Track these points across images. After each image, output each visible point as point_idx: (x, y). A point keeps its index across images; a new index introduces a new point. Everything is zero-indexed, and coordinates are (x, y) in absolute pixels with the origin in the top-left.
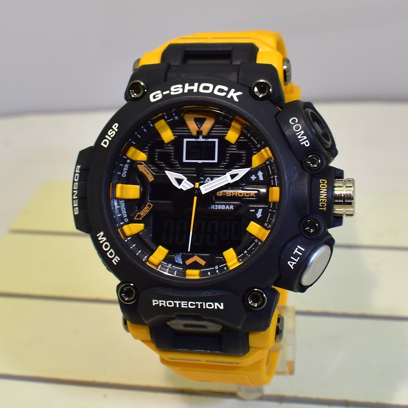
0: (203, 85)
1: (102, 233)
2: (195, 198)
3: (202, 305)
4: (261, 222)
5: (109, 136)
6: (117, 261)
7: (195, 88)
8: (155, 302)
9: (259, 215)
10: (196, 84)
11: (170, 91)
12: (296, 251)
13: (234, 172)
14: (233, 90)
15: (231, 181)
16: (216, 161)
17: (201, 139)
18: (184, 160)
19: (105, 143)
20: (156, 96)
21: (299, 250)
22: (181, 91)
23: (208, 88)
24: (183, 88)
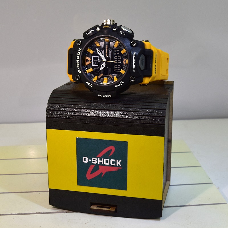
1: (115, 86)
2: (107, 61)
3: (134, 57)
6: (123, 82)
8: (134, 71)
10: (77, 60)
11: (78, 67)
14: (79, 50)
16: (98, 57)
19: (91, 85)
20: (79, 71)
22: (78, 64)
23: (78, 57)
24: (77, 64)
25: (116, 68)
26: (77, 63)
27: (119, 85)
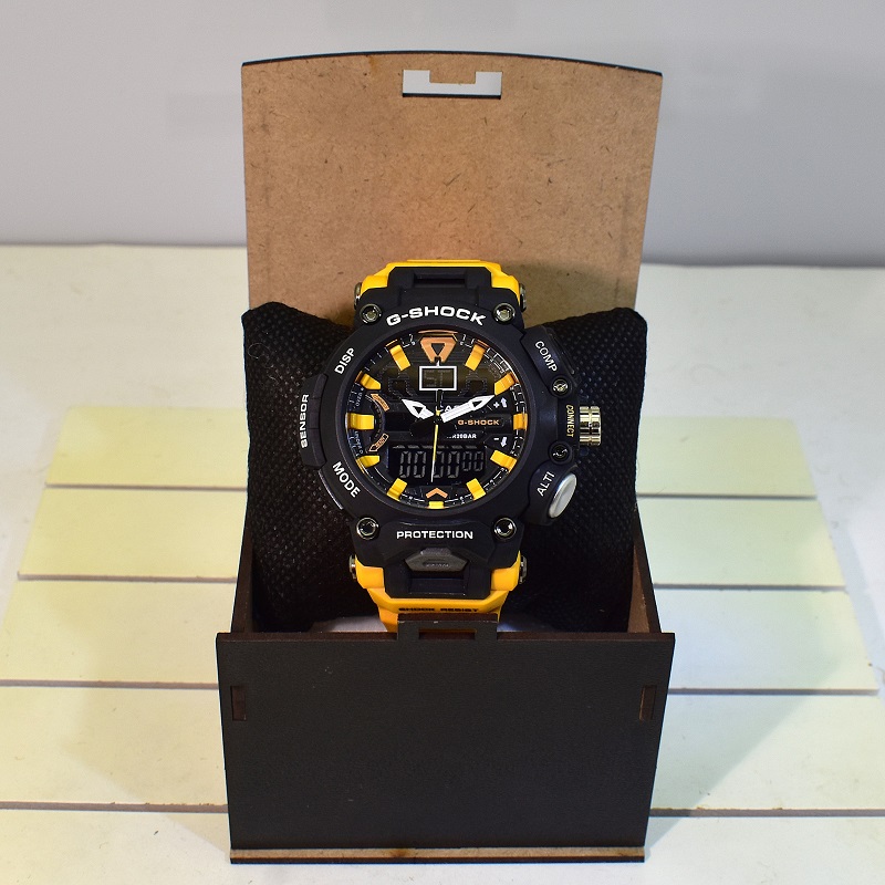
0: (443, 309)
1: (339, 464)
2: (437, 427)
3: (451, 535)
4: (506, 451)
5: (345, 362)
6: (357, 493)
7: (436, 311)
8: (399, 535)
9: (503, 444)
10: (436, 308)
11: (409, 315)
12: (546, 477)
13: (476, 399)
14: (475, 314)
15: (474, 409)
16: (455, 389)
17: (438, 366)
18: (421, 389)
19: (340, 369)
20: (394, 320)
21: (548, 476)
22: (421, 314)
23: (449, 312)
24: (423, 311)
25: (413, 459)
26: (426, 308)
27: (344, 478)
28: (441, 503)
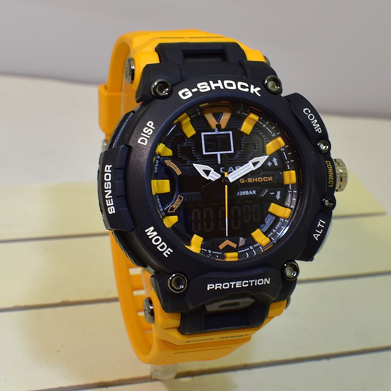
0: (226, 82)
1: (152, 228)
2: (226, 186)
3: (254, 283)
4: (281, 203)
5: (146, 134)
6: (169, 253)
7: (220, 84)
8: (210, 287)
9: (278, 197)
10: (220, 82)
11: (198, 89)
12: (319, 225)
13: (255, 160)
14: (252, 86)
15: (254, 168)
16: (232, 151)
17: (216, 132)
18: (204, 153)
19: (143, 141)
20: (186, 94)
22: (209, 88)
23: (231, 85)
24: (209, 85)
25: (202, 216)
27: (157, 240)
28: (236, 254)
